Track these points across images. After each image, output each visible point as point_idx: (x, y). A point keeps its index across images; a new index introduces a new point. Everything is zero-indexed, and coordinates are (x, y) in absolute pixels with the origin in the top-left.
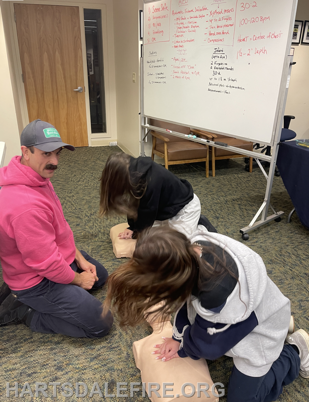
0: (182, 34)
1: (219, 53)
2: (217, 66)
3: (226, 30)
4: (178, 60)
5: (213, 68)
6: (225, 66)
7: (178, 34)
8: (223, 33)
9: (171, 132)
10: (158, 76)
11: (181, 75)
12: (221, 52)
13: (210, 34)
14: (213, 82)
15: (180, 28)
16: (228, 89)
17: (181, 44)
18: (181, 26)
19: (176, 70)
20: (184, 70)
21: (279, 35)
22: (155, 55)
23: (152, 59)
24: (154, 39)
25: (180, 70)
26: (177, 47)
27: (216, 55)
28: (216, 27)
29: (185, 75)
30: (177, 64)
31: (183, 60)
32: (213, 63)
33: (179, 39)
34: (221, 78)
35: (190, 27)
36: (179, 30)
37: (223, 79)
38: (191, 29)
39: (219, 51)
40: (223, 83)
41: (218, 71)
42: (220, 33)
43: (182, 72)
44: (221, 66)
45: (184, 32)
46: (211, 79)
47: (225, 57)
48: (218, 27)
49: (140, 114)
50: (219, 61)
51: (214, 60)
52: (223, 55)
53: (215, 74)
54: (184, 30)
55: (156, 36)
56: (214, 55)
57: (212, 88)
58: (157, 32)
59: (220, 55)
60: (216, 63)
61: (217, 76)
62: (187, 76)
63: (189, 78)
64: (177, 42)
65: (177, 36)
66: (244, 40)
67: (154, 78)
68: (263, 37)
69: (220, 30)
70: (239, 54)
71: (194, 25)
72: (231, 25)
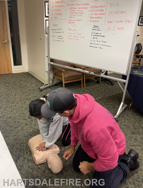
0: (74, 16)
1: (96, 28)
2: (95, 34)
3: (100, 16)
4: (71, 30)
5: (93, 35)
6: (100, 35)
7: (71, 16)
8: (99, 18)
9: (67, 67)
10: (58, 37)
11: (74, 38)
12: (98, 28)
13: (91, 18)
14: (93, 42)
15: (73, 13)
16: (102, 47)
17: (73, 22)
18: (73, 12)
19: (70, 35)
20: (75, 35)
21: (131, 21)
22: (57, 26)
23: (55, 28)
24: (56, 18)
25: (72, 35)
26: (70, 23)
27: (95, 29)
28: (95, 14)
29: (76, 38)
30: (71, 32)
31: (74, 30)
32: (93, 33)
33: (72, 19)
34: (98, 40)
35: (79, 13)
36: (72, 14)
37: (98, 41)
38: (79, 14)
39: (97, 27)
40: (99, 43)
41: (96, 37)
42: (97, 18)
43: (74, 37)
44: (97, 35)
45: (75, 15)
46: (91, 41)
47: (100, 30)
48: (96, 14)
49: (47, 57)
50: (96, 32)
51: (93, 31)
52: (99, 29)
53: (94, 38)
54: (75, 14)
55: (56, 16)
56: (94, 29)
57: (91, 45)
58: (58, 14)
60: (95, 33)
61: (95, 40)
62: (77, 38)
63: (78, 40)
64: (71, 20)
65: (71, 17)
66: (111, 22)
67: (56, 38)
68: (122, 21)
69: (97, 16)
70: (108, 29)
71: (81, 12)
72: (104, 14)
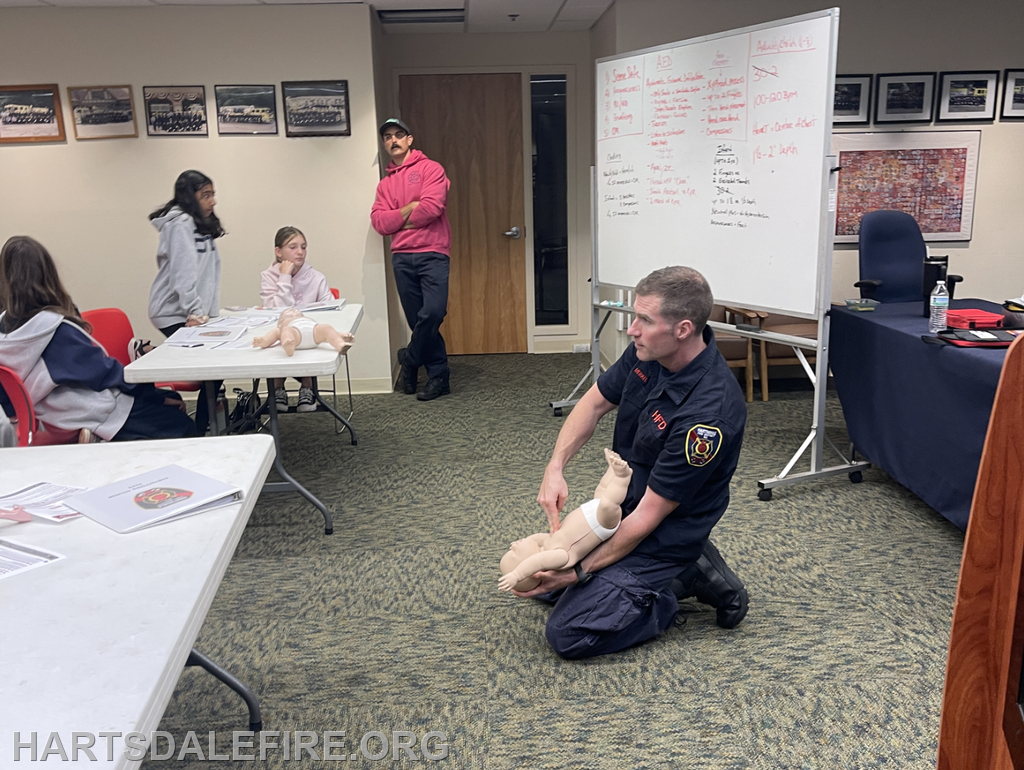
0: (664, 120)
1: (725, 153)
2: (724, 177)
3: (734, 113)
4: (658, 168)
5: (717, 180)
6: (737, 177)
7: (658, 121)
8: (730, 119)
10: (623, 201)
11: (665, 197)
12: (729, 153)
13: (710, 121)
14: (718, 207)
15: (661, 110)
16: (744, 220)
17: (663, 139)
18: (663, 106)
19: (656, 187)
20: (669, 186)
21: (812, 122)
22: (618, 159)
23: (614, 167)
24: (616, 129)
25: (661, 187)
26: (656, 144)
27: (721, 157)
28: (719, 109)
29: (670, 196)
30: (657, 175)
31: (668, 168)
32: (718, 172)
33: (660, 130)
34: (731, 198)
35: (677, 108)
36: (660, 113)
37: (734, 201)
38: (679, 112)
39: (726, 150)
40: (734, 207)
41: (725, 186)
42: (723, 120)
43: (667, 192)
44: (729, 178)
45: (667, 117)
46: (714, 202)
47: (736, 161)
48: (721, 108)
49: (590, 280)
50: (727, 167)
51: (718, 167)
52: (732, 158)
53: (720, 191)
54: (668, 113)
55: (618, 124)
56: (719, 158)
57: (717, 218)
58: (621, 118)
59: (726, 158)
60: (723, 171)
61: (725, 196)
62: (676, 197)
63: (677, 202)
64: (657, 135)
65: (656, 125)
66: (762, 131)
67: (616, 206)
68: (789, 126)
69: (725, 114)
70: (756, 155)
71: (684, 104)
72: (742, 105)
